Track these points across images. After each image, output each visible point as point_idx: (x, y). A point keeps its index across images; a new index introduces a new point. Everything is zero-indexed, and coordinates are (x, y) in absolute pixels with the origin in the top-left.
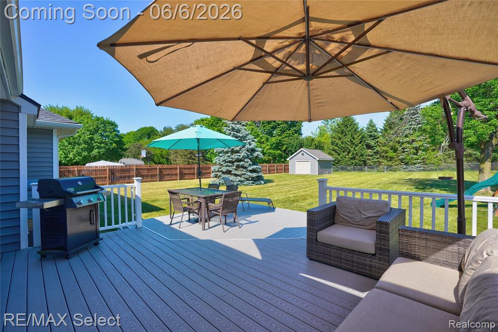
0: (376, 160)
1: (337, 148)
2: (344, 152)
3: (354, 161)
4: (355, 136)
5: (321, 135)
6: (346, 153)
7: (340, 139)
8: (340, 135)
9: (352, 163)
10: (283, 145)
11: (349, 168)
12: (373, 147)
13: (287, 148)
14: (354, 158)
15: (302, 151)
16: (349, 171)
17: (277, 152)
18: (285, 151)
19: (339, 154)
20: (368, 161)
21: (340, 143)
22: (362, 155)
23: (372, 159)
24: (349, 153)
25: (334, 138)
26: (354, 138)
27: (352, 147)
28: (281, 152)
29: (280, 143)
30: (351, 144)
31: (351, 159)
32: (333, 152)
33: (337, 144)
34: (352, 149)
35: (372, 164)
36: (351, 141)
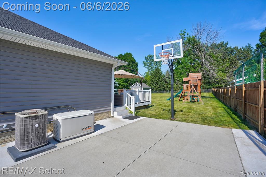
0: (169, 88)
1: (153, 83)
2: (155, 84)
3: (160, 89)
4: (161, 78)
5: (147, 76)
6: (156, 85)
7: (154, 78)
8: (154, 77)
9: (159, 89)
10: (129, 81)
11: (158, 92)
12: (168, 82)
13: (130, 82)
14: (160, 87)
15: (136, 83)
16: (158, 93)
17: (126, 84)
18: (129, 83)
19: (153, 85)
20: (166, 89)
21: (154, 80)
22: (163, 86)
23: (168, 88)
24: (158, 85)
25: (151, 78)
26: (160, 78)
27: (159, 82)
28: (128, 84)
29: (127, 80)
30: (159, 81)
31: (159, 87)
32: (151, 84)
33: (153, 81)
34: (159, 83)
35: (168, 90)
36: (159, 80)
